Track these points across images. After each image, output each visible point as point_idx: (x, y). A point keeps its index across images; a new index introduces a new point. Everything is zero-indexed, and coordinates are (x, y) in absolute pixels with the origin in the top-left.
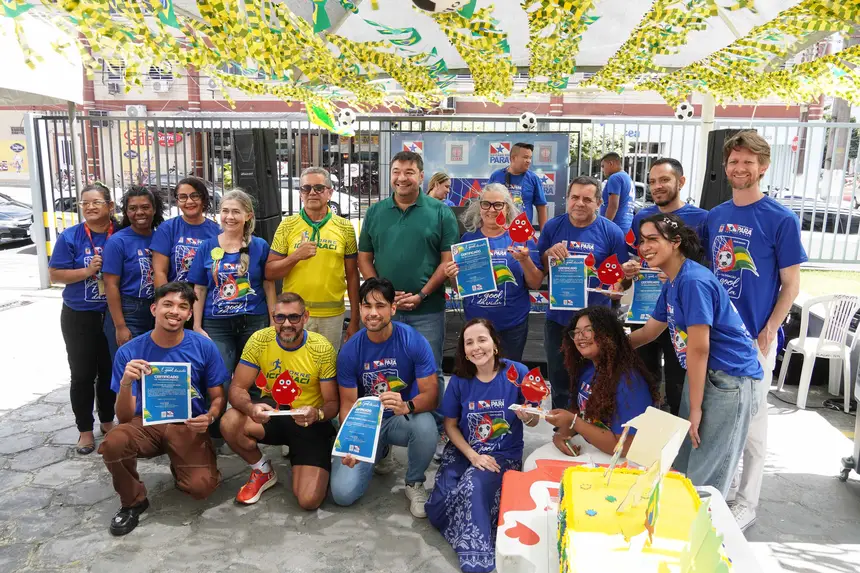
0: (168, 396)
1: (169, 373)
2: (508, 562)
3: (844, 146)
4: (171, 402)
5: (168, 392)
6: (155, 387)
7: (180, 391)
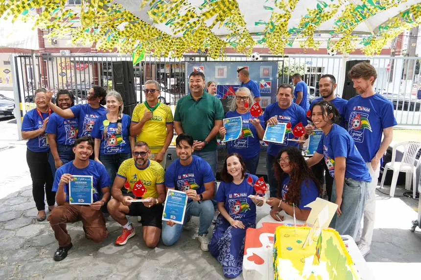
0: (81, 192)
1: (82, 181)
2: (249, 273)
3: (413, 68)
4: (83, 195)
5: (82, 190)
6: (75, 187)
7: (88, 190)
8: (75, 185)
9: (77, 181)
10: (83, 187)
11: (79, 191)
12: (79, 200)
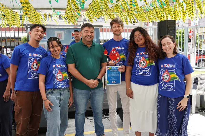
0: (114, 76)
1: (114, 69)
4: (115, 78)
5: (114, 75)
6: (110, 74)
7: (118, 75)
8: (110, 72)
9: (111, 69)
10: (115, 73)
11: (113, 76)
12: (113, 82)
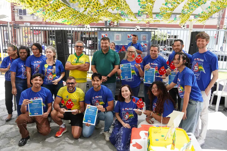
1: (36, 102)
4: (37, 110)
5: (36, 108)
6: (32, 107)
7: (40, 107)
8: (32, 105)
9: (33, 103)
11: (35, 108)
12: (35, 114)
